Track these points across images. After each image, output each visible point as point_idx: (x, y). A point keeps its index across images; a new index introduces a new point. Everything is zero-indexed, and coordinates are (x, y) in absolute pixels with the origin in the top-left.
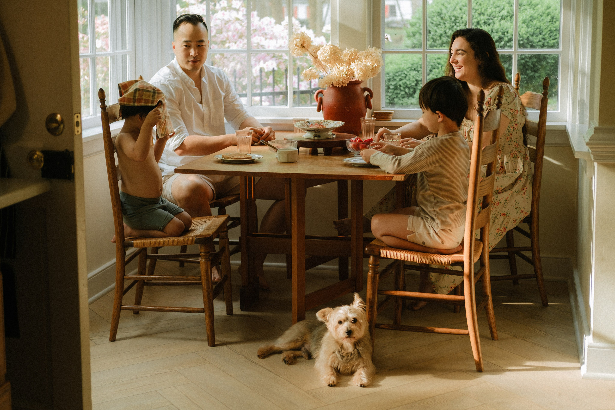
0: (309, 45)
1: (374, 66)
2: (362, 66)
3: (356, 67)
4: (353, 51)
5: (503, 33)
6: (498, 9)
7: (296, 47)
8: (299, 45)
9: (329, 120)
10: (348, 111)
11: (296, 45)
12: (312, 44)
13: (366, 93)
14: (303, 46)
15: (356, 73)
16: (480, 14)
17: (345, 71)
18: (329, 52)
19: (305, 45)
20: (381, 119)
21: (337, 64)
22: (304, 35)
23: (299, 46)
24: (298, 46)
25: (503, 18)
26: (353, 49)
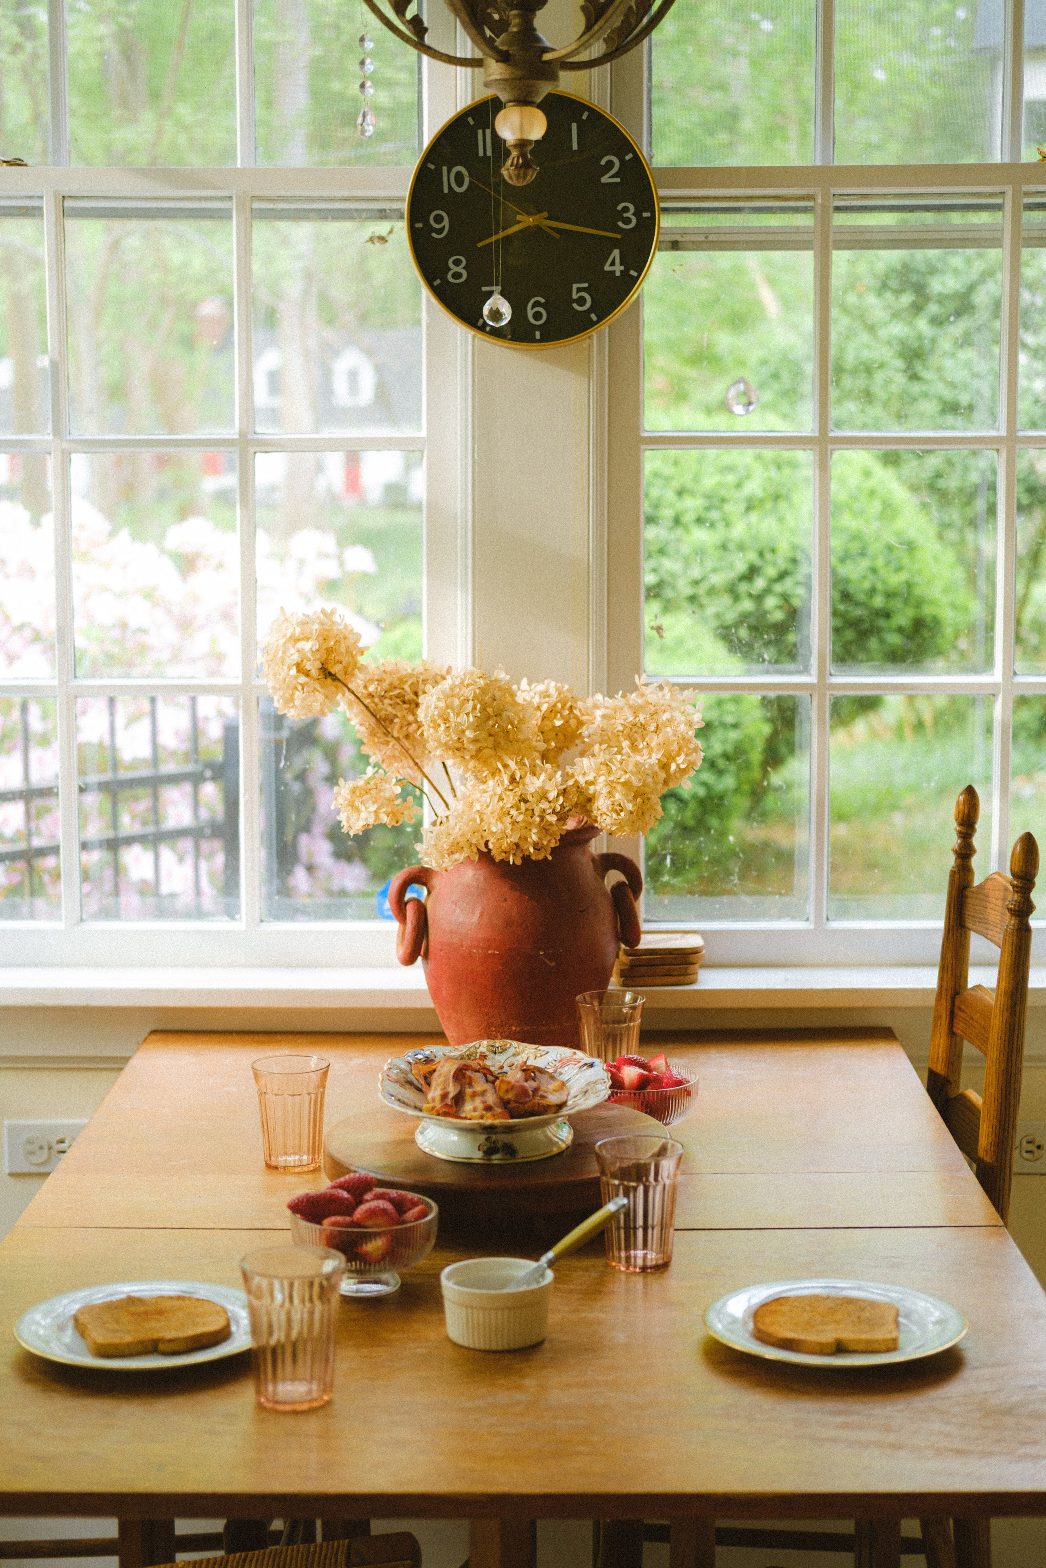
0: (352, 667)
1: (673, 767)
2: (631, 772)
3: (601, 779)
4: (552, 691)
5: (761, 554)
6: (731, 478)
7: (303, 679)
8: (313, 666)
9: (515, 1043)
10: (553, 964)
11: (300, 668)
12: (362, 660)
13: (614, 877)
14: (327, 674)
15: (602, 804)
16: (680, 493)
17: (552, 795)
18: (474, 708)
19: (336, 669)
20: (658, 980)
21: (512, 764)
22: (334, 623)
23: (314, 673)
24: (307, 674)
25: (750, 506)
26: (553, 684)
